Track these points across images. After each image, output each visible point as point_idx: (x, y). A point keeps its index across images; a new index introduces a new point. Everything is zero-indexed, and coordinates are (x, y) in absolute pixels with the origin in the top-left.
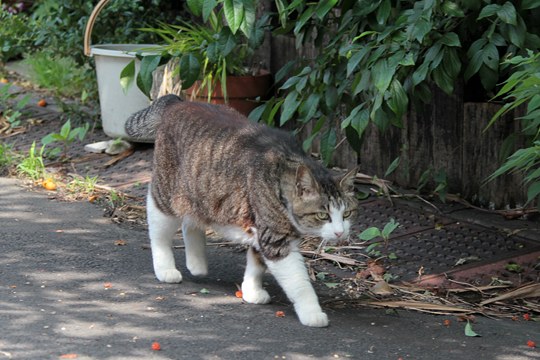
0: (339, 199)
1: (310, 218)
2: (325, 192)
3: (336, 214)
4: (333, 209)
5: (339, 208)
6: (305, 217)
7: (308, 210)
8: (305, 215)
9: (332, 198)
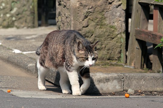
0: (92, 53)
1: (81, 59)
2: (87, 51)
3: (90, 58)
4: (89, 56)
5: (91, 56)
6: (80, 59)
7: (81, 56)
8: (80, 58)
9: (89, 53)
